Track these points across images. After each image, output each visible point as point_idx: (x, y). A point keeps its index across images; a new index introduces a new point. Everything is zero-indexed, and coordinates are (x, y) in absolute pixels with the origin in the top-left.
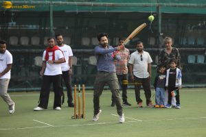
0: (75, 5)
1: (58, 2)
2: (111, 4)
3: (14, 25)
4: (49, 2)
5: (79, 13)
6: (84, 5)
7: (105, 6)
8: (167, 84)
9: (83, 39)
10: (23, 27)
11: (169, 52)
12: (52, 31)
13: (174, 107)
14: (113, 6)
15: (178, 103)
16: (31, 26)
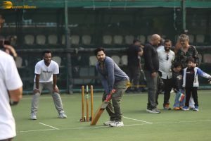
3: (30, 23)
7: (124, 1)
8: (184, 85)
9: (104, 37)
10: (39, 25)
11: (185, 51)
12: (67, 29)
13: (192, 109)
15: (196, 105)
16: (48, 24)
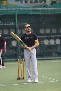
0: (31, 10)
1: (20, 9)
2: (52, 9)
4: (15, 9)
5: (33, 15)
6: (36, 10)
7: (48, 10)
9: (40, 30)
12: (17, 26)
14: (53, 10)
